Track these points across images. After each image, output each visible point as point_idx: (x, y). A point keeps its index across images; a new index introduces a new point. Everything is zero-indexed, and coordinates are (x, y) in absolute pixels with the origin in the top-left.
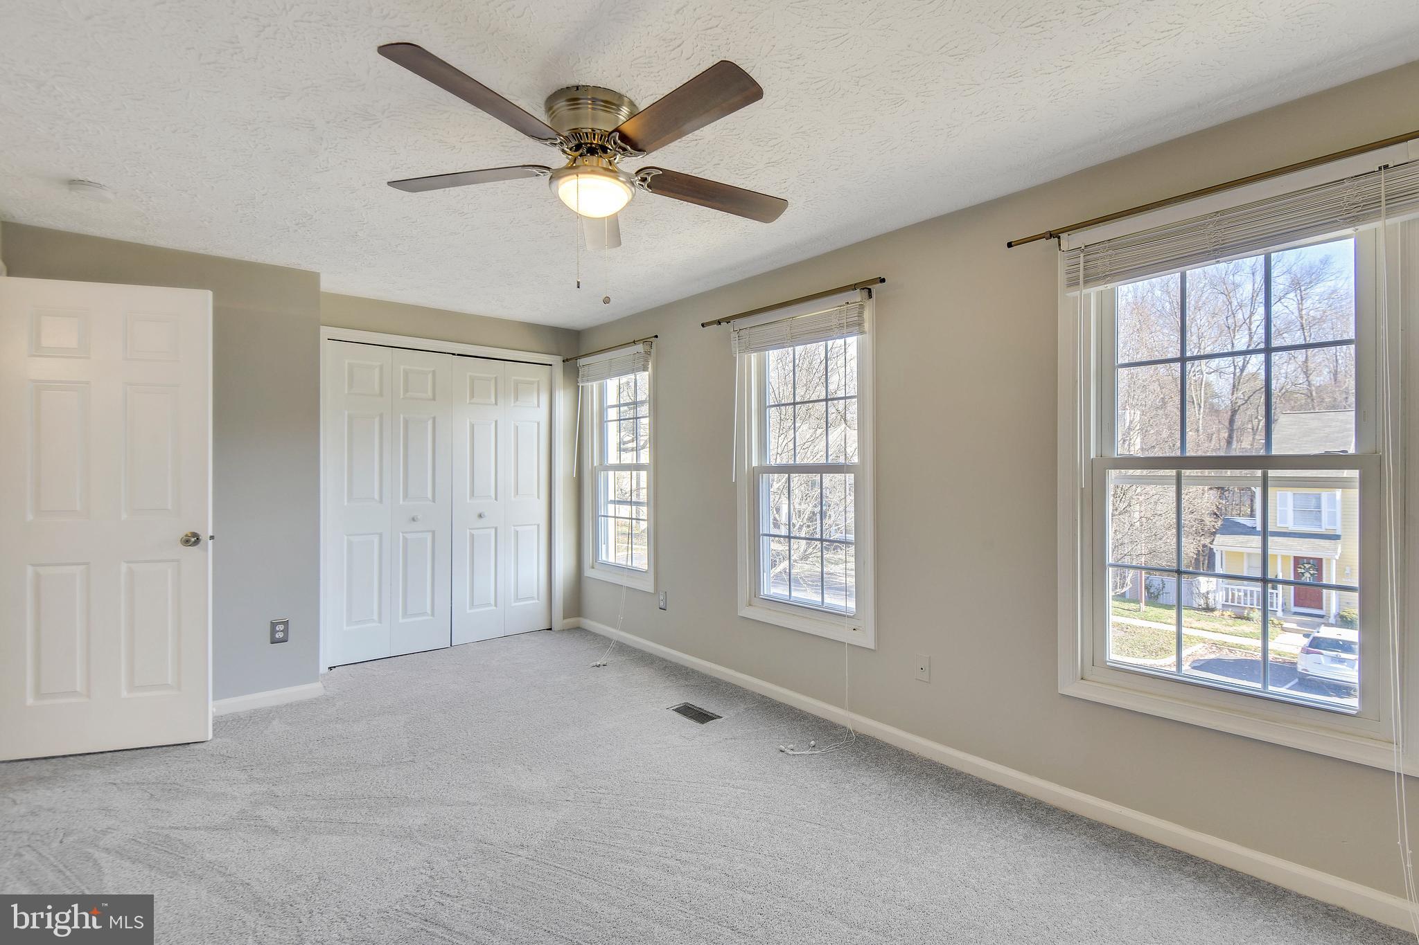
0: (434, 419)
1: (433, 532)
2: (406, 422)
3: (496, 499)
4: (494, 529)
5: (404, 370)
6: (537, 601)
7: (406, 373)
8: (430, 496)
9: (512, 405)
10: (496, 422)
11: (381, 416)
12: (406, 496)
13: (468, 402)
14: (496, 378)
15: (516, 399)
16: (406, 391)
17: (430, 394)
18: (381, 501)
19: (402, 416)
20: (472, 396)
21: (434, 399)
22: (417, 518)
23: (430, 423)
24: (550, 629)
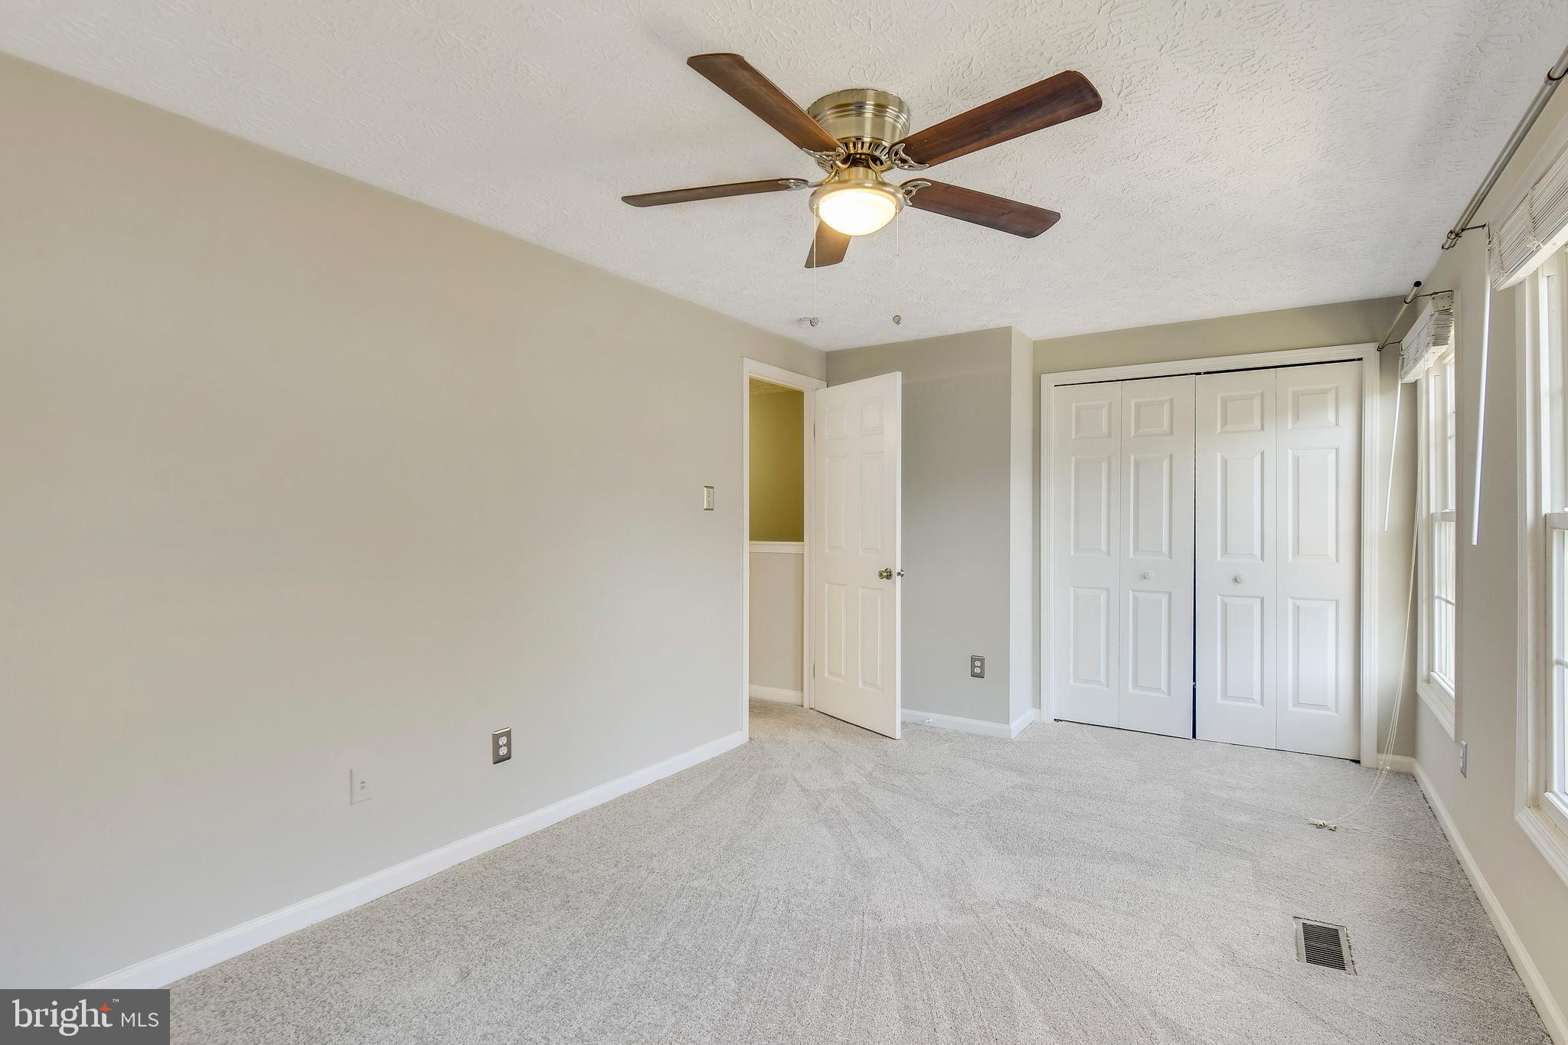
0: (1171, 457)
1: (1170, 594)
2: (1137, 464)
3: (1262, 558)
4: (1260, 600)
5: (1135, 404)
6: (1334, 714)
7: (1138, 406)
8: (1165, 549)
9: (1290, 426)
10: (1262, 454)
11: (1109, 458)
12: (1136, 549)
13: (1219, 430)
14: (1262, 395)
15: (1297, 417)
16: (1137, 428)
17: (1166, 427)
18: (1109, 553)
19: (1132, 458)
20: (1225, 423)
21: (1171, 433)
22: (1148, 576)
23: (1166, 463)
24: (1358, 762)
